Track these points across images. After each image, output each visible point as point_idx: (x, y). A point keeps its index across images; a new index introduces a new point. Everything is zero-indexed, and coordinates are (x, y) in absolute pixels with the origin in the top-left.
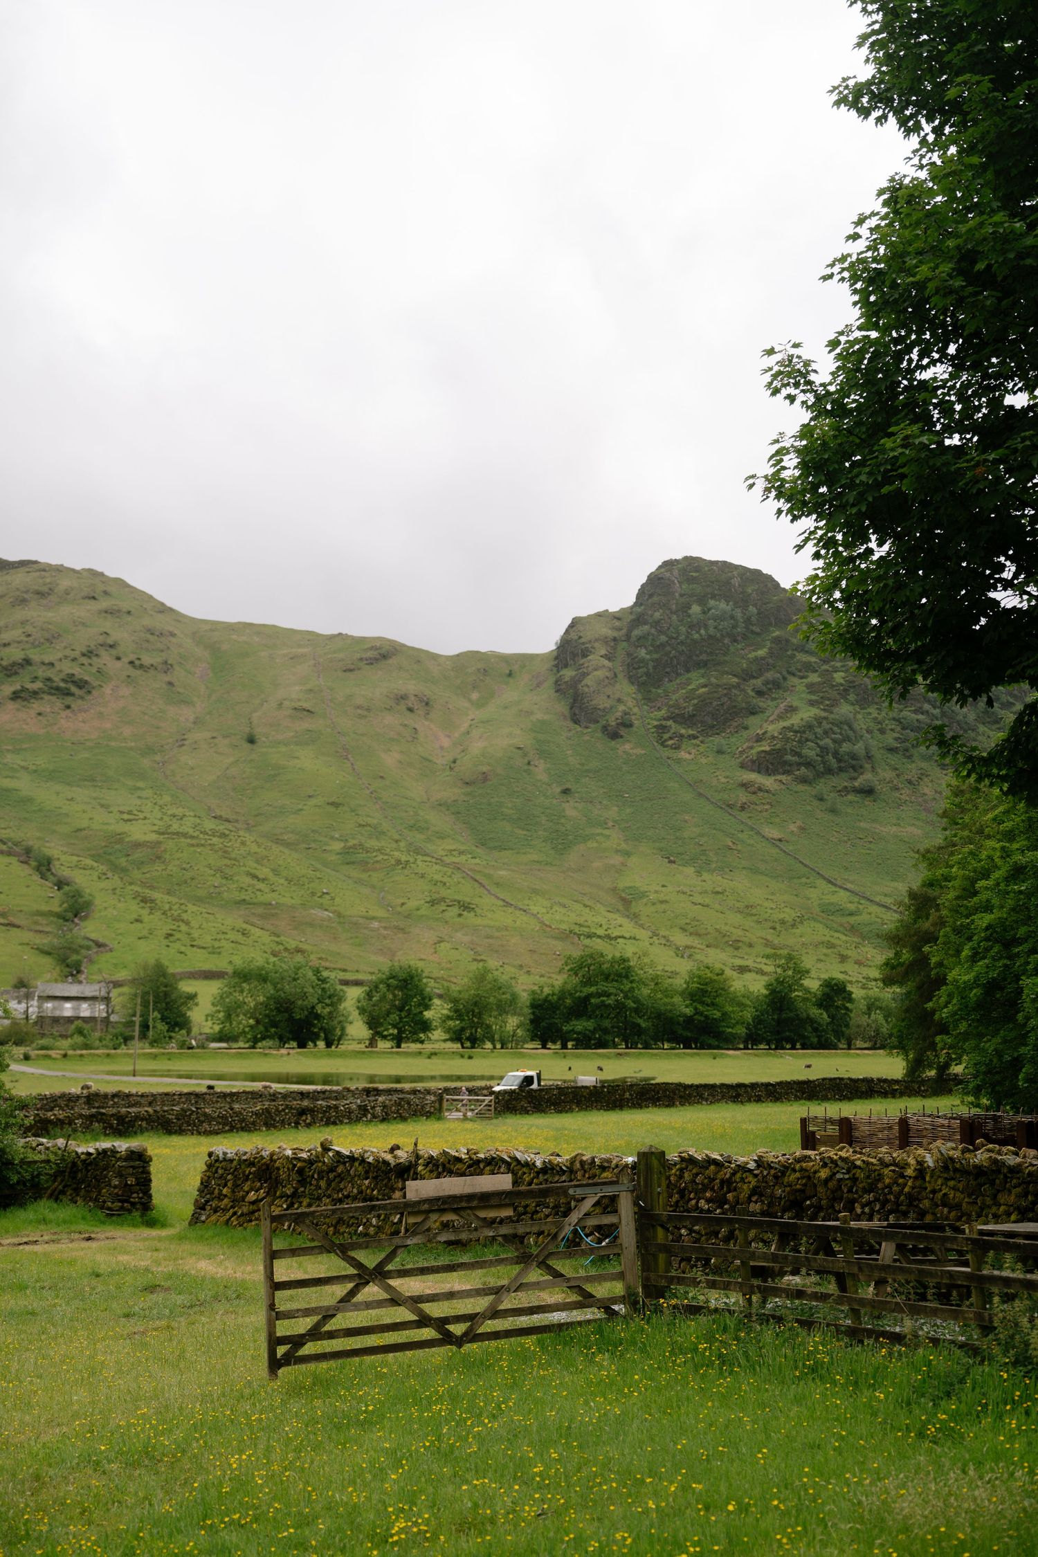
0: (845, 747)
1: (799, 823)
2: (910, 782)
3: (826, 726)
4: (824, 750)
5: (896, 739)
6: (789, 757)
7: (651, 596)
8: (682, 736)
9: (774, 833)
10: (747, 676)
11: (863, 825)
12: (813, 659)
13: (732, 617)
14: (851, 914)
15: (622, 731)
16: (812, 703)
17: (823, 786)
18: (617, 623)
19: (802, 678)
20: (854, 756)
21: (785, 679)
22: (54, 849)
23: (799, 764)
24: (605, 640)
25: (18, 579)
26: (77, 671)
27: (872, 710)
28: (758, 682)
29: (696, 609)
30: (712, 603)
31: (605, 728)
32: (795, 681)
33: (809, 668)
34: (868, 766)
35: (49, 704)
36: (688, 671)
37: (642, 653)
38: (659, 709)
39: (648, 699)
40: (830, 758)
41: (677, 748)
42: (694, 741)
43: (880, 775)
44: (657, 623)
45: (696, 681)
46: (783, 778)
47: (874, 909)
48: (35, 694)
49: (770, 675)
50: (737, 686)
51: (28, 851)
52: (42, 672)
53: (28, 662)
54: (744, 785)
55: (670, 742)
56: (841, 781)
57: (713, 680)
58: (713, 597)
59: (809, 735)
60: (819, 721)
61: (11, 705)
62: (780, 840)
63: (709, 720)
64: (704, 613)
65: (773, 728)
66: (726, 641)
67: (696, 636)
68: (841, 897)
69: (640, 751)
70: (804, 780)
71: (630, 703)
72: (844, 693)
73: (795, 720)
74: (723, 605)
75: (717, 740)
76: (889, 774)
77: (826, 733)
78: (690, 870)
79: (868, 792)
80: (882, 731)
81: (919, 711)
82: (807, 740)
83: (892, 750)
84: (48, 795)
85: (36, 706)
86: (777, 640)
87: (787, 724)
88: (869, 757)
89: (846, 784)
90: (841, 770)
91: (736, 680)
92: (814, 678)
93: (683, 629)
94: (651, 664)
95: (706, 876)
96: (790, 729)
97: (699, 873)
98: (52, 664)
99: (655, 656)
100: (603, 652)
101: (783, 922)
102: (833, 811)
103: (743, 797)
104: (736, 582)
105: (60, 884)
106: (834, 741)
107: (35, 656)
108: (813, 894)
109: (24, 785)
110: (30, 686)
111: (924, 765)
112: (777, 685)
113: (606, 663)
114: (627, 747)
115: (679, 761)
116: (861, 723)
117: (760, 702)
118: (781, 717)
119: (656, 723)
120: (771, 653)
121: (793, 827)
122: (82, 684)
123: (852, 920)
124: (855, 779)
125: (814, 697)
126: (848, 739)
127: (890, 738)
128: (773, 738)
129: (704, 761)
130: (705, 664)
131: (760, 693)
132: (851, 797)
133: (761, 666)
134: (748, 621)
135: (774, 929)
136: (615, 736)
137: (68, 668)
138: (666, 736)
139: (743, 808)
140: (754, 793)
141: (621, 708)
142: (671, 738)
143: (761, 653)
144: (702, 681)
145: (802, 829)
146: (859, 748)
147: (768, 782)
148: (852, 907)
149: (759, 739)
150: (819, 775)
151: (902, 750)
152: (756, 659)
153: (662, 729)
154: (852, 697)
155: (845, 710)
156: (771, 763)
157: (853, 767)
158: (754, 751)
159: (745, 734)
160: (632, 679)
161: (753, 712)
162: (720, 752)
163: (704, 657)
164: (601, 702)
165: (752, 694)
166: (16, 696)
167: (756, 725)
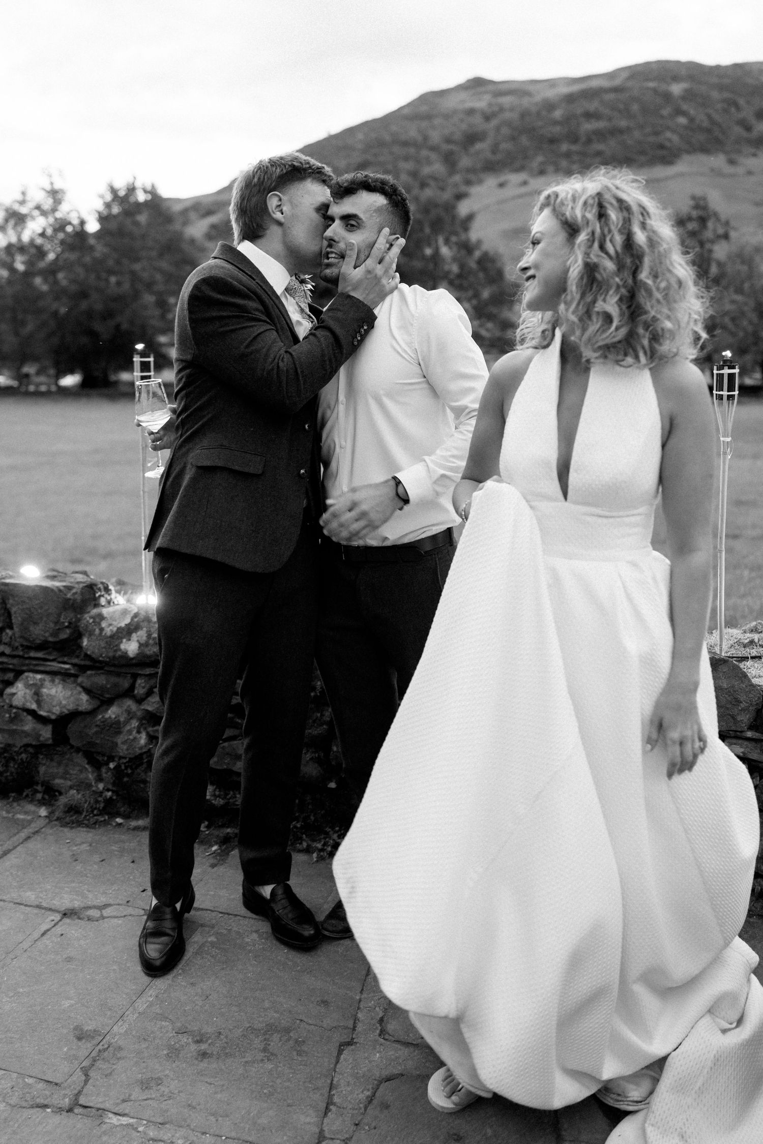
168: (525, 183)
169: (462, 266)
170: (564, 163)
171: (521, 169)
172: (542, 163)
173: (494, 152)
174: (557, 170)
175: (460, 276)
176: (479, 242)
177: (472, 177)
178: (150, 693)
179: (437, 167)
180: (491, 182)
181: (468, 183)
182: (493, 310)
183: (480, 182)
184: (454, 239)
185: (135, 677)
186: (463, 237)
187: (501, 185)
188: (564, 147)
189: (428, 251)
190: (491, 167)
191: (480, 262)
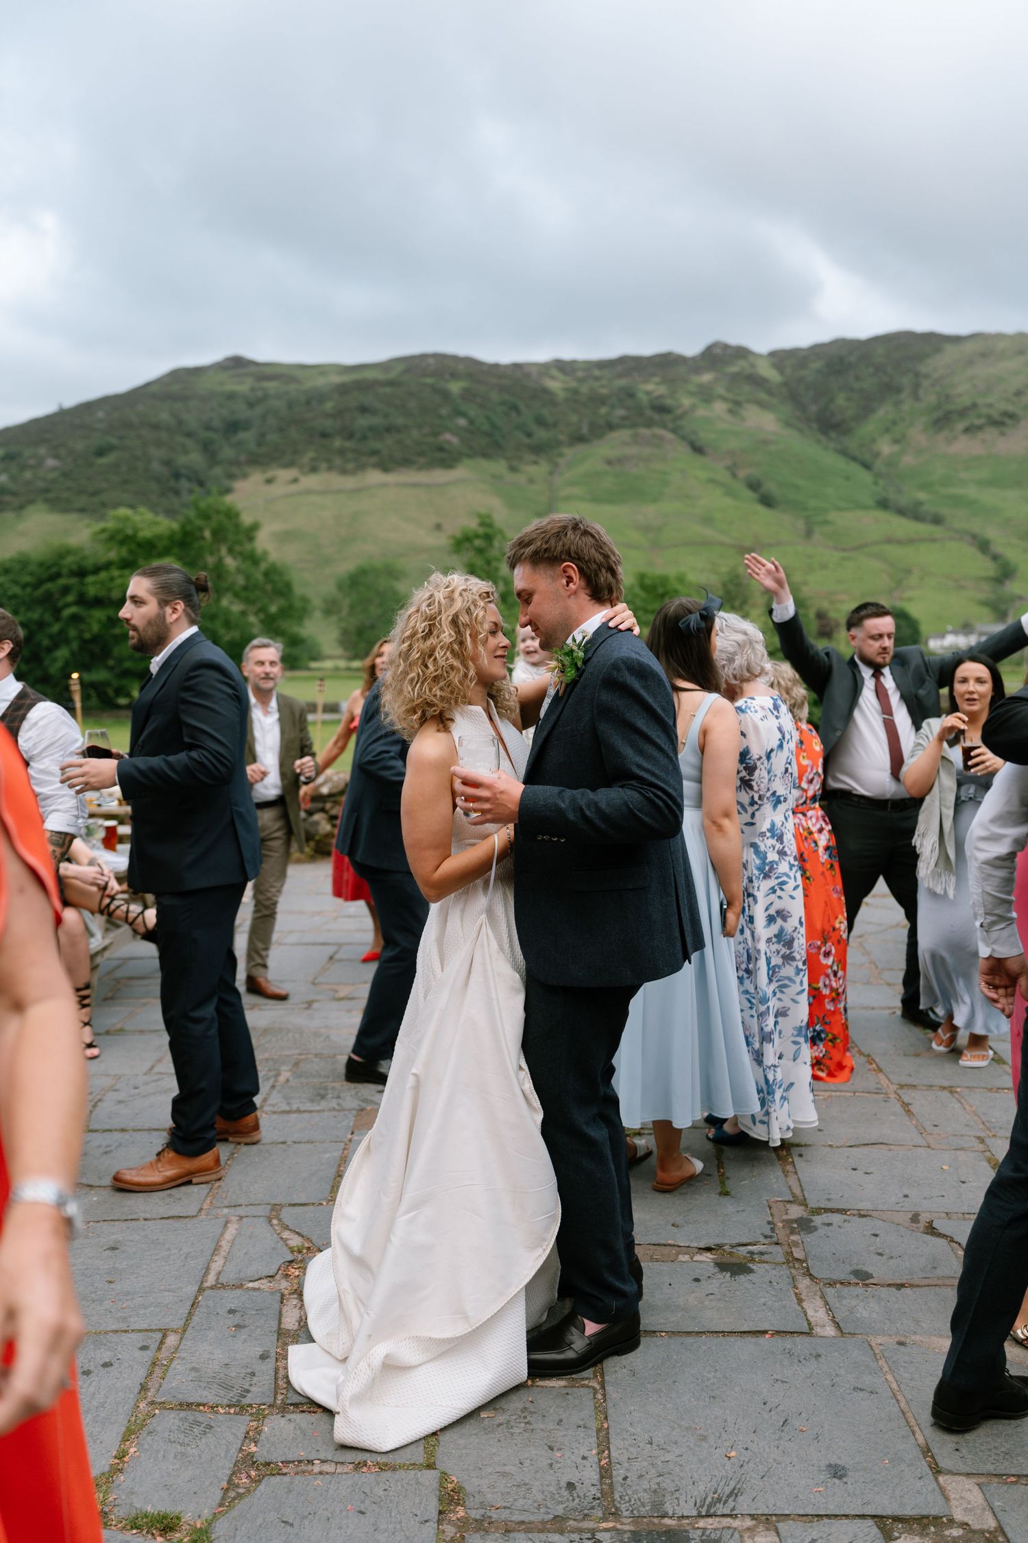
22: (992, 533)
25: (968, 348)
26: (1010, 408)
35: (990, 434)
48: (980, 428)
51: (974, 537)
52: (984, 411)
53: (974, 405)
61: (963, 438)
84: (988, 497)
85: (981, 435)
98: (990, 406)
105: (995, 558)
107: (980, 401)
109: (971, 492)
110: (978, 422)
122: (1012, 416)
137: (1003, 406)
166: (967, 430)
168: (295, 480)
169: (248, 577)
170: (338, 461)
171: (290, 465)
172: (313, 459)
173: (259, 445)
174: (330, 468)
175: (245, 588)
176: (265, 553)
177: (235, 470)
178: (332, 808)
179: (195, 458)
180: (257, 477)
181: (231, 477)
182: (284, 624)
183: (245, 476)
184: (237, 548)
185: (325, 802)
186: (248, 547)
187: (269, 481)
188: (338, 443)
189: (211, 560)
190: (257, 461)
191: (266, 574)
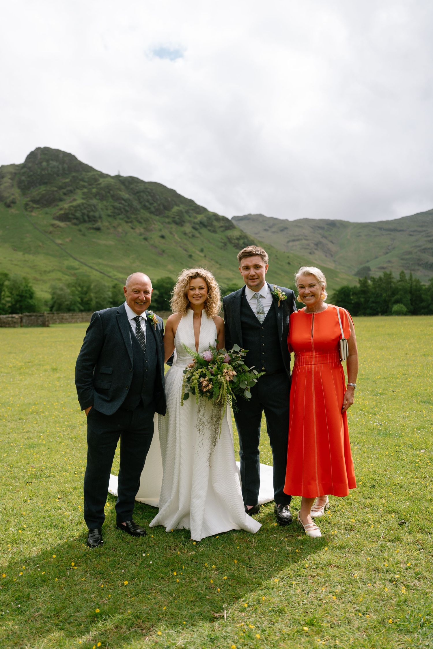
0: (91, 214)
1: (70, 239)
2: (114, 227)
3: (85, 205)
4: (83, 214)
5: (112, 212)
6: (70, 216)
7: (30, 158)
8: (33, 208)
9: (59, 241)
10: (61, 188)
11: (94, 240)
12: (86, 184)
13: (58, 167)
14: (77, 269)
15: (12, 205)
16: (83, 199)
17: (83, 227)
18: (17, 168)
19: (81, 190)
20: (94, 217)
21: (75, 190)
23: (74, 219)
24: (11, 173)
27: (105, 203)
28: (64, 190)
29: (44, 164)
30: (51, 162)
31: (5, 204)
32: (78, 191)
33: (84, 187)
34: (99, 220)
36: (40, 185)
37: (23, 178)
38: (27, 198)
39: (24, 194)
40: (86, 218)
41: (31, 211)
42: (38, 210)
43: (104, 224)
44: (29, 168)
45: (42, 189)
46: (68, 223)
47: (86, 268)
49: (69, 188)
50: (56, 191)
54: (53, 225)
55: (29, 210)
56: (89, 225)
57: (48, 189)
58: (52, 160)
59: (78, 208)
60: (83, 204)
62: (61, 244)
63: (45, 202)
64: (48, 165)
65: (66, 206)
66: (55, 175)
67: (43, 173)
68: (76, 264)
69: (17, 212)
70: (75, 224)
71: (17, 195)
72: (95, 195)
73: (75, 204)
74: (55, 163)
75: (47, 209)
76: (106, 224)
77: (85, 208)
78: (21, 253)
79: (98, 229)
80: (107, 209)
81: (120, 203)
82: (78, 210)
83: (109, 216)
86: (73, 177)
87: (71, 204)
88: (100, 217)
89: (91, 226)
90: (90, 221)
91: (56, 189)
92: (85, 190)
93: (39, 170)
94: (26, 183)
95: (26, 255)
96: (72, 206)
97: (24, 254)
99: (28, 179)
100: (9, 177)
101: (45, 271)
102: (84, 235)
103: (51, 229)
104: (61, 156)
106: (88, 211)
108: (66, 263)
111: (120, 221)
112: (71, 192)
113: (10, 181)
114: (13, 211)
115: (31, 216)
116: (100, 206)
117: (64, 197)
118: (70, 202)
119: (24, 202)
120: (71, 181)
121: (67, 240)
123: (76, 271)
124: (94, 224)
125: (84, 197)
126: (93, 211)
127: (109, 212)
128: (66, 209)
129: (40, 216)
130: (45, 183)
131: (65, 194)
132: (92, 231)
133: (66, 185)
134: (64, 169)
135: (41, 273)
136: (8, 206)
138: (28, 207)
139: (50, 233)
140: (55, 228)
141: (13, 197)
142: (30, 208)
143: (67, 180)
144: (44, 189)
145: (71, 241)
146: (97, 214)
147: (62, 224)
148: (77, 267)
149: (61, 209)
150: (81, 223)
151: (114, 216)
152: (65, 183)
153: (27, 204)
154: (98, 197)
155: (94, 201)
156: (64, 218)
157: (94, 221)
158: (58, 214)
159: (57, 208)
160: (19, 187)
161: (61, 200)
162: (47, 213)
163: (46, 181)
164: (6, 194)
165: (61, 194)
167: (62, 205)
